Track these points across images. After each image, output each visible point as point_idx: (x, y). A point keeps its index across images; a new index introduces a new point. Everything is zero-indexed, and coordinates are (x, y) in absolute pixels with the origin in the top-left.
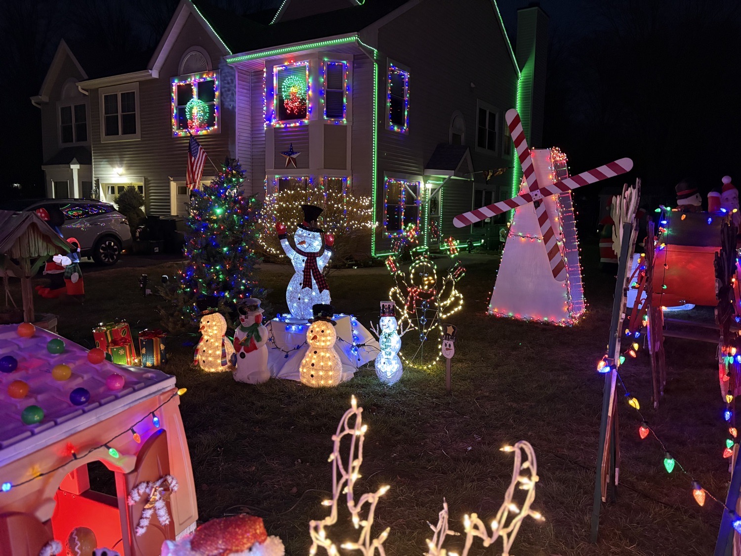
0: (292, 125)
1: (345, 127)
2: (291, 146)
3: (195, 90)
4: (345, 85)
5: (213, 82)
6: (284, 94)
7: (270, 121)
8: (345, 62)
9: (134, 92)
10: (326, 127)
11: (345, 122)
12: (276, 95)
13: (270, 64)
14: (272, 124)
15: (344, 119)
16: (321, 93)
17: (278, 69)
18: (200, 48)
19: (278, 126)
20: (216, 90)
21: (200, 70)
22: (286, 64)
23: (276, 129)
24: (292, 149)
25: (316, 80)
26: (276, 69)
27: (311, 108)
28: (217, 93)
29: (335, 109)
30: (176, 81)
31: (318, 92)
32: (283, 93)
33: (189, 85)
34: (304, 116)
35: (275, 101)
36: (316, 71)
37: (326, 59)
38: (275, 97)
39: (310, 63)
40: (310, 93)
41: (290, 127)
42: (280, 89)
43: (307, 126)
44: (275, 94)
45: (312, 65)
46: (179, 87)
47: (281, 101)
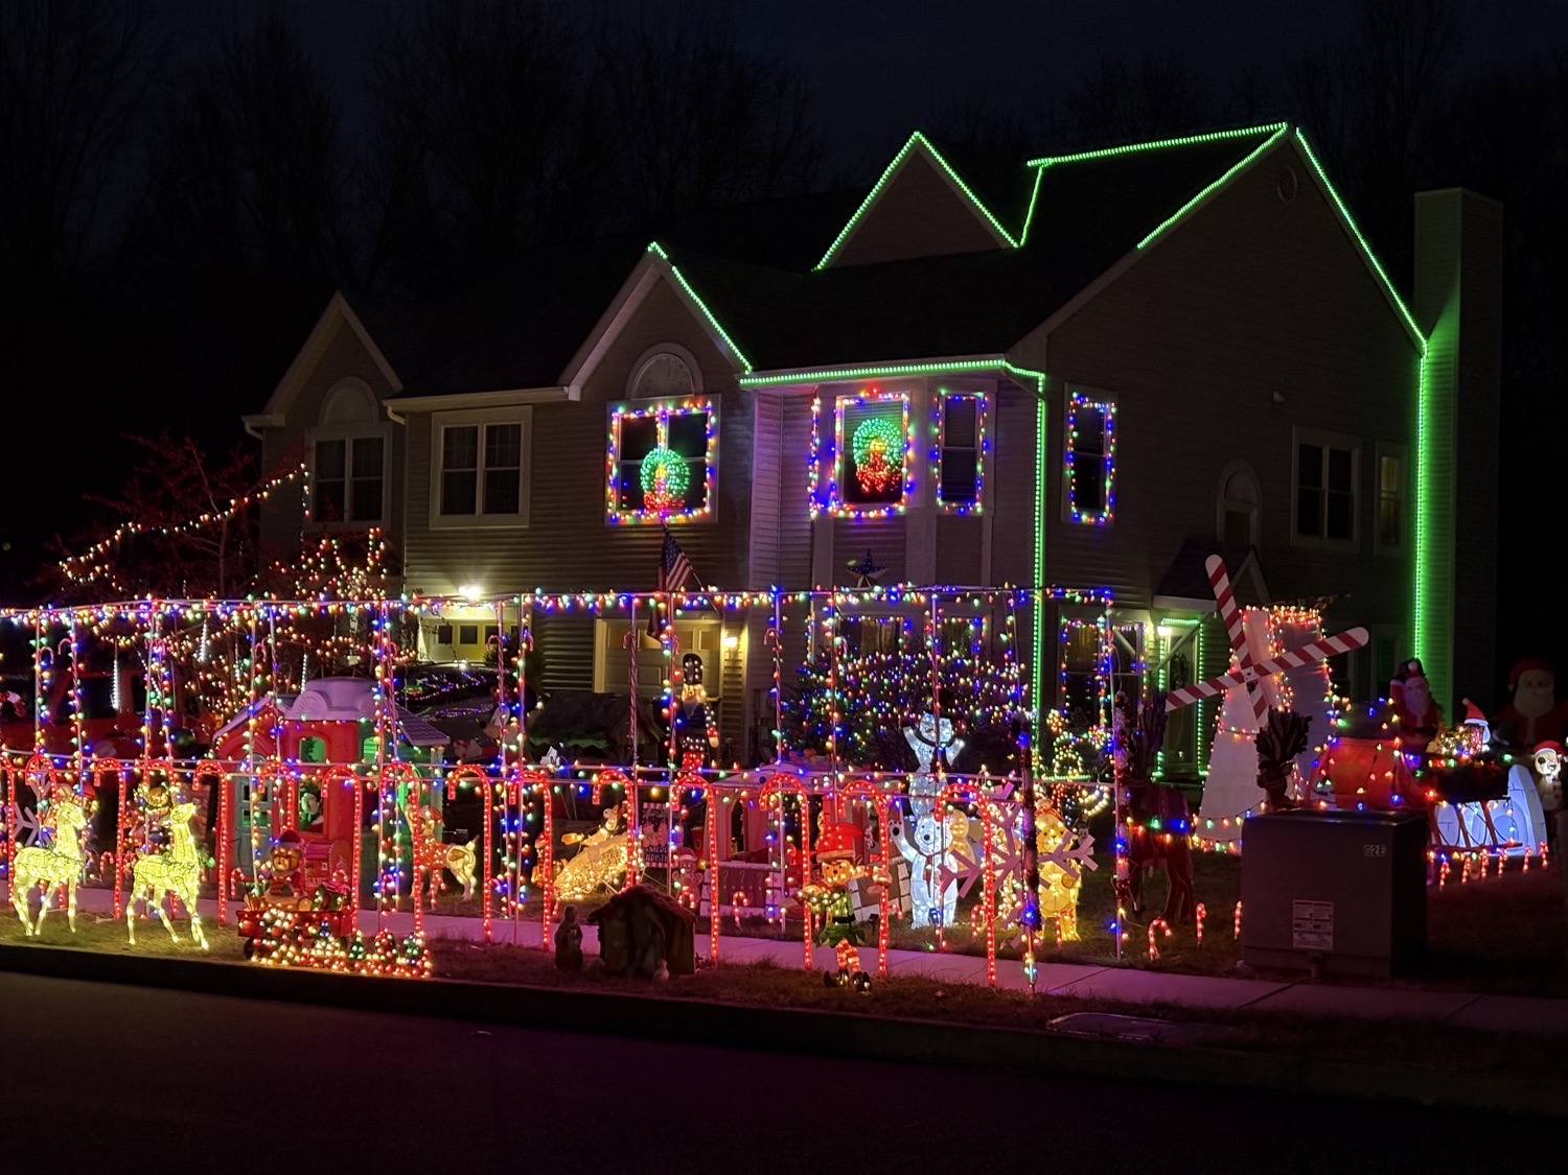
0: (872, 514)
1: (980, 519)
2: (869, 554)
3: (663, 431)
4: (981, 438)
5: (704, 418)
6: (857, 455)
7: (827, 505)
8: (980, 394)
9: (519, 426)
10: (941, 518)
11: (979, 510)
12: (841, 453)
13: (829, 392)
14: (830, 509)
15: (978, 504)
16: (932, 456)
17: (846, 402)
18: (679, 349)
19: (841, 514)
20: (710, 436)
21: (677, 392)
22: (862, 395)
23: (837, 520)
24: (870, 561)
25: (923, 430)
26: (842, 403)
27: (912, 484)
28: (712, 441)
29: (959, 486)
30: (621, 410)
31: (927, 453)
32: (855, 450)
33: (651, 421)
34: (897, 498)
35: (837, 466)
36: (923, 413)
37: (943, 392)
38: (838, 456)
39: (911, 396)
40: (910, 453)
41: (868, 518)
42: (849, 440)
43: (902, 519)
44: (837, 452)
45: (915, 400)
46: (625, 422)
47: (850, 466)
